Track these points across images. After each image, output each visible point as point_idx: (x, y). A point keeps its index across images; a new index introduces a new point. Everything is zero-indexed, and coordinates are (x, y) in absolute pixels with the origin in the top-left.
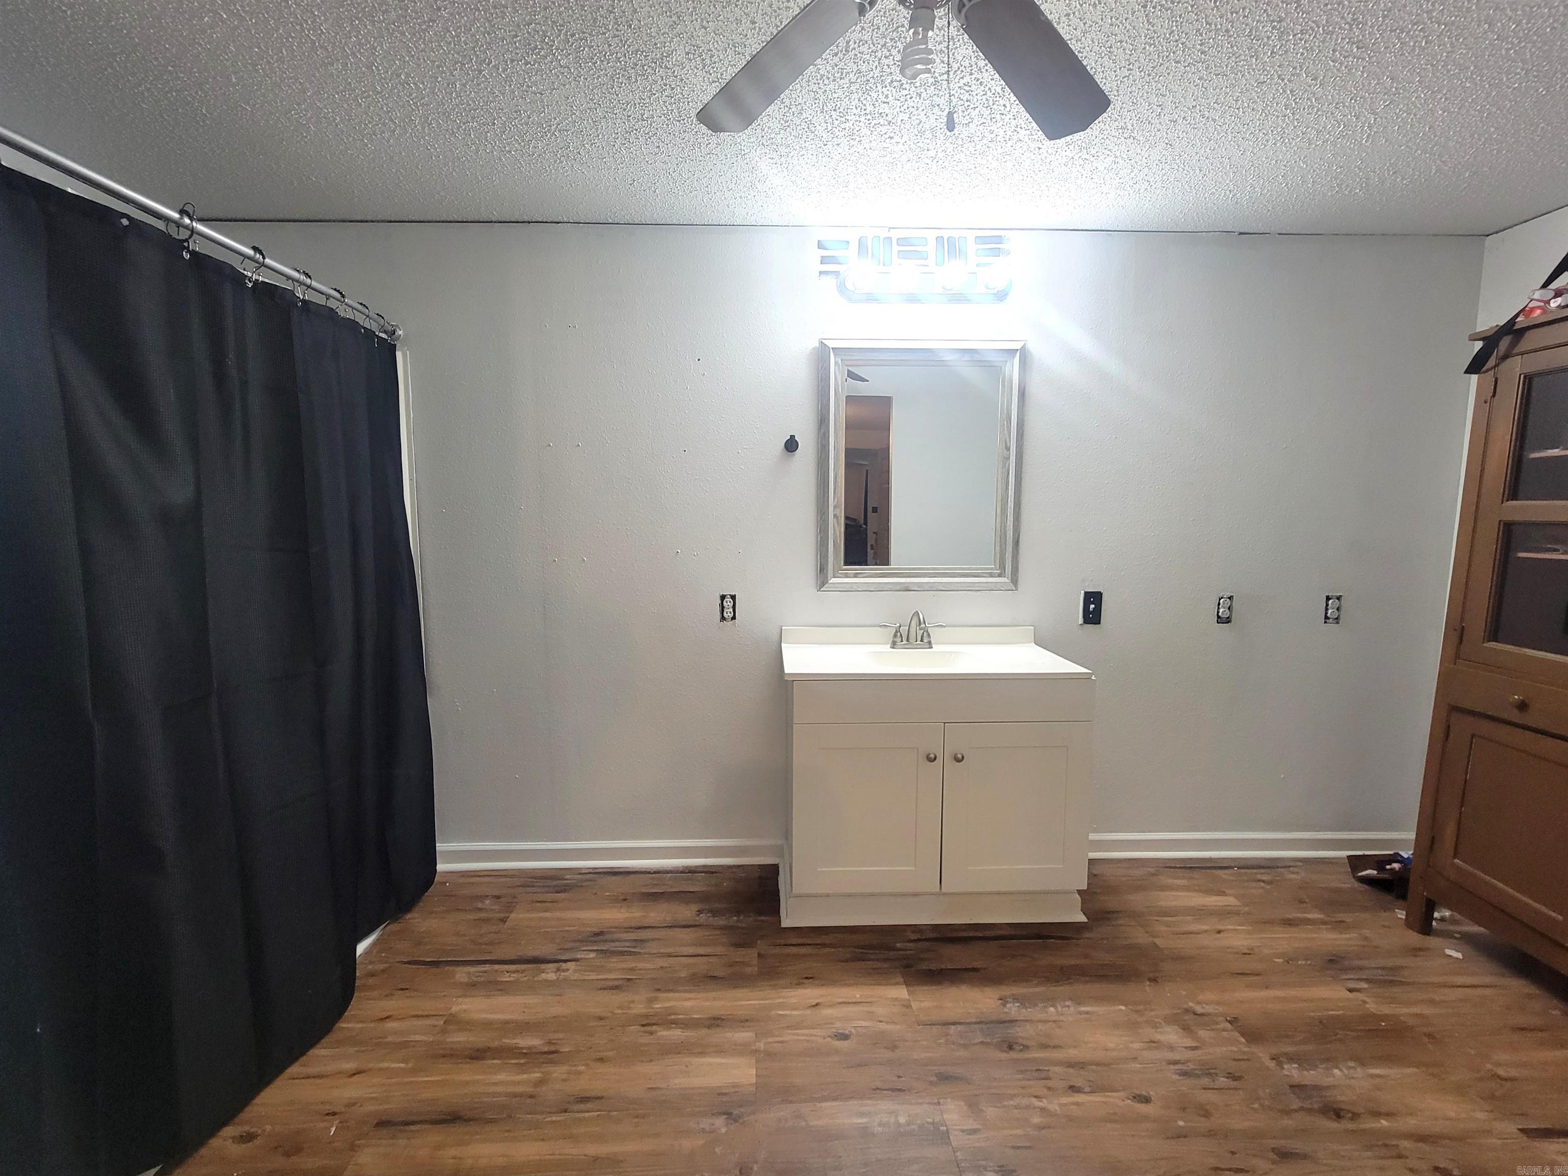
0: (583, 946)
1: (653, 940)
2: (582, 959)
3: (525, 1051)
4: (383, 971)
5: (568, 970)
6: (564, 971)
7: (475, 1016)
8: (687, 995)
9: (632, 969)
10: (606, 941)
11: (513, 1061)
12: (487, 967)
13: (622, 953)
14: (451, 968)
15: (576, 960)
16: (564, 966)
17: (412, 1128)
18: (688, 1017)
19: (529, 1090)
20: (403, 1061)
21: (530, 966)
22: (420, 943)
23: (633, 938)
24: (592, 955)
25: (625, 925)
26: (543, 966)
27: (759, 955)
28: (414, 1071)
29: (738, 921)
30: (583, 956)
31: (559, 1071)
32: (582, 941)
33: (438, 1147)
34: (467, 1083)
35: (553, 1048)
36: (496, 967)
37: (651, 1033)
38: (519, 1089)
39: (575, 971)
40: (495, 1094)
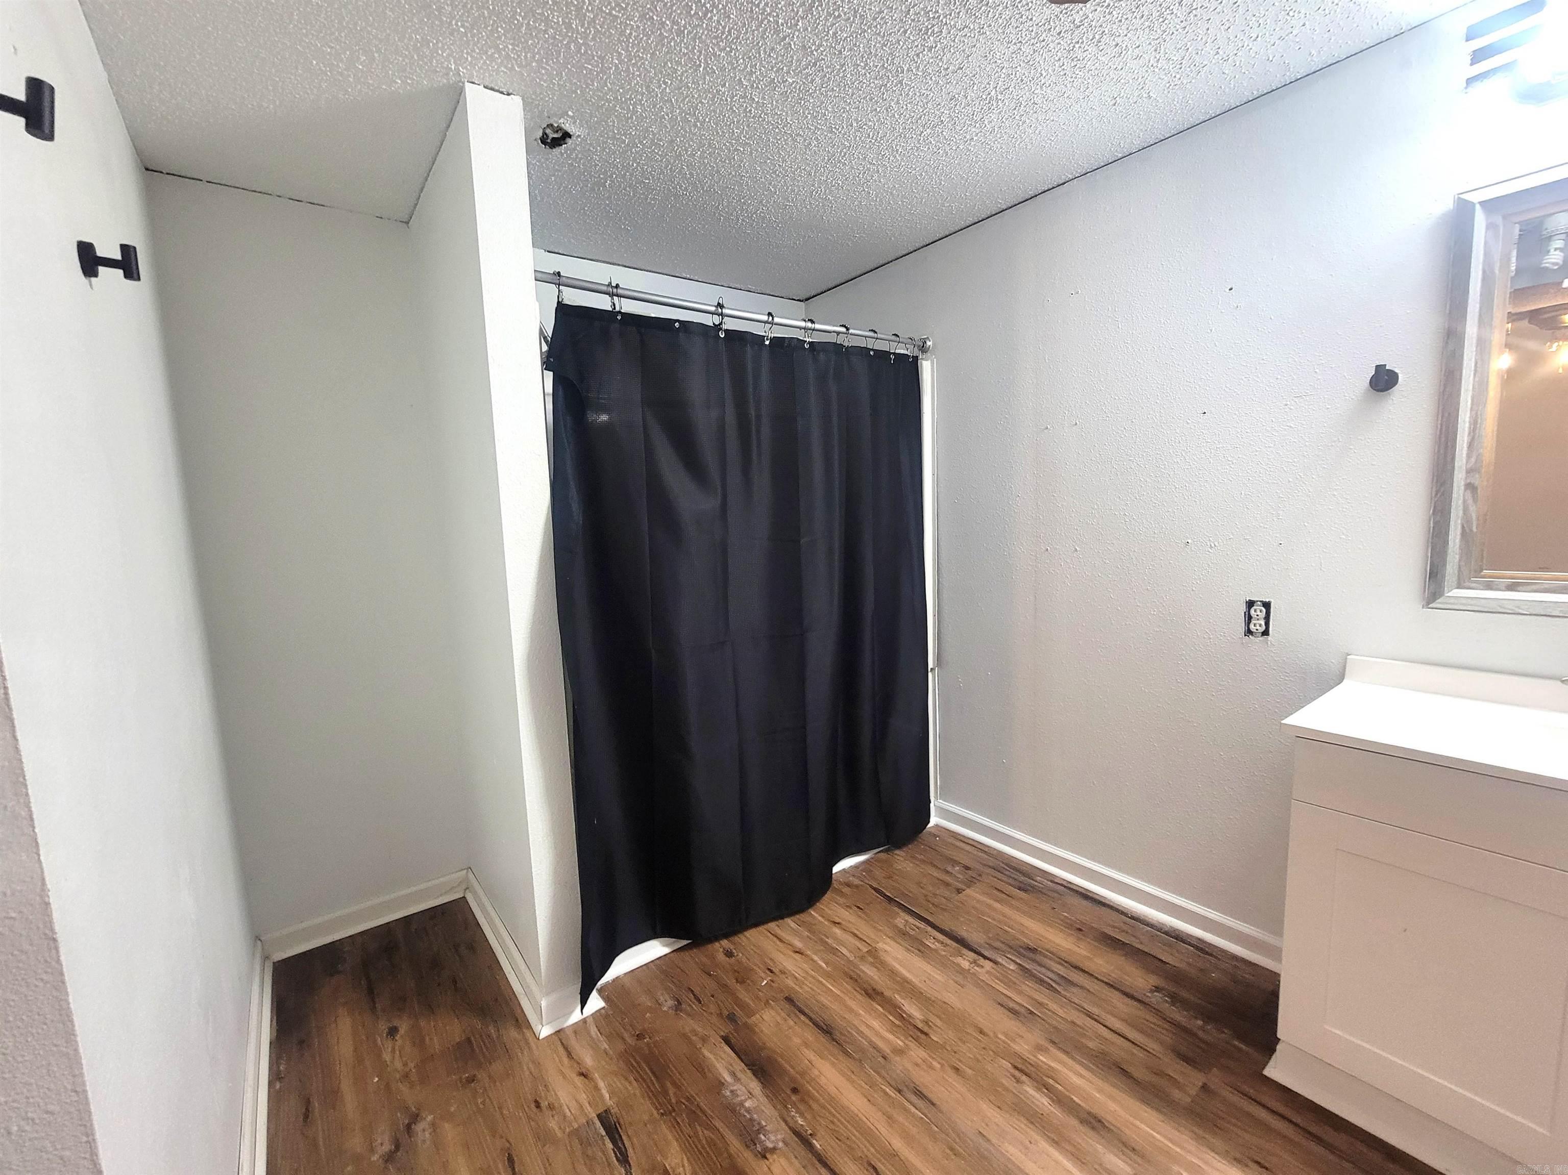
0: (1009, 952)
1: (1082, 987)
2: (1001, 964)
3: (904, 1015)
4: (857, 886)
5: (982, 967)
6: (978, 966)
7: (889, 960)
8: (1078, 1068)
9: (1041, 1004)
10: (1034, 961)
11: (891, 1018)
12: (922, 925)
13: (1041, 982)
14: (899, 911)
15: (995, 962)
16: (982, 961)
17: (802, 1017)
18: (1067, 1093)
19: (887, 1050)
20: (826, 964)
21: (955, 944)
22: (890, 877)
23: (1062, 973)
24: (1012, 967)
25: (1063, 955)
26: (965, 951)
27: (1204, 1087)
28: (828, 976)
29: (1201, 1028)
30: (1004, 963)
31: (917, 1053)
32: (1011, 948)
33: (806, 1044)
34: (851, 1010)
35: (926, 1029)
36: (929, 929)
37: (1018, 1081)
38: (880, 1044)
39: (988, 972)
40: (861, 1033)
